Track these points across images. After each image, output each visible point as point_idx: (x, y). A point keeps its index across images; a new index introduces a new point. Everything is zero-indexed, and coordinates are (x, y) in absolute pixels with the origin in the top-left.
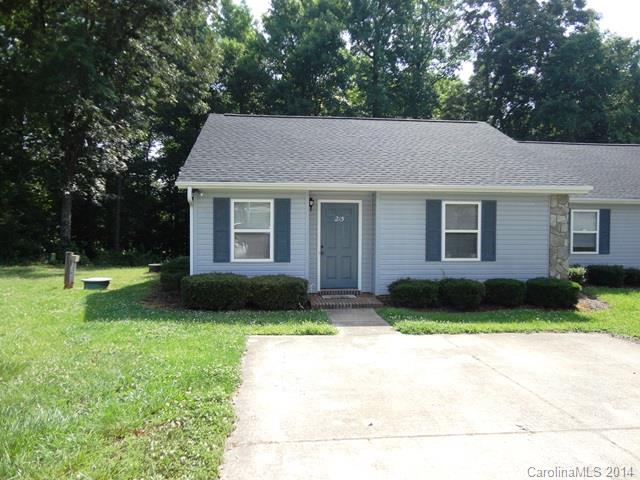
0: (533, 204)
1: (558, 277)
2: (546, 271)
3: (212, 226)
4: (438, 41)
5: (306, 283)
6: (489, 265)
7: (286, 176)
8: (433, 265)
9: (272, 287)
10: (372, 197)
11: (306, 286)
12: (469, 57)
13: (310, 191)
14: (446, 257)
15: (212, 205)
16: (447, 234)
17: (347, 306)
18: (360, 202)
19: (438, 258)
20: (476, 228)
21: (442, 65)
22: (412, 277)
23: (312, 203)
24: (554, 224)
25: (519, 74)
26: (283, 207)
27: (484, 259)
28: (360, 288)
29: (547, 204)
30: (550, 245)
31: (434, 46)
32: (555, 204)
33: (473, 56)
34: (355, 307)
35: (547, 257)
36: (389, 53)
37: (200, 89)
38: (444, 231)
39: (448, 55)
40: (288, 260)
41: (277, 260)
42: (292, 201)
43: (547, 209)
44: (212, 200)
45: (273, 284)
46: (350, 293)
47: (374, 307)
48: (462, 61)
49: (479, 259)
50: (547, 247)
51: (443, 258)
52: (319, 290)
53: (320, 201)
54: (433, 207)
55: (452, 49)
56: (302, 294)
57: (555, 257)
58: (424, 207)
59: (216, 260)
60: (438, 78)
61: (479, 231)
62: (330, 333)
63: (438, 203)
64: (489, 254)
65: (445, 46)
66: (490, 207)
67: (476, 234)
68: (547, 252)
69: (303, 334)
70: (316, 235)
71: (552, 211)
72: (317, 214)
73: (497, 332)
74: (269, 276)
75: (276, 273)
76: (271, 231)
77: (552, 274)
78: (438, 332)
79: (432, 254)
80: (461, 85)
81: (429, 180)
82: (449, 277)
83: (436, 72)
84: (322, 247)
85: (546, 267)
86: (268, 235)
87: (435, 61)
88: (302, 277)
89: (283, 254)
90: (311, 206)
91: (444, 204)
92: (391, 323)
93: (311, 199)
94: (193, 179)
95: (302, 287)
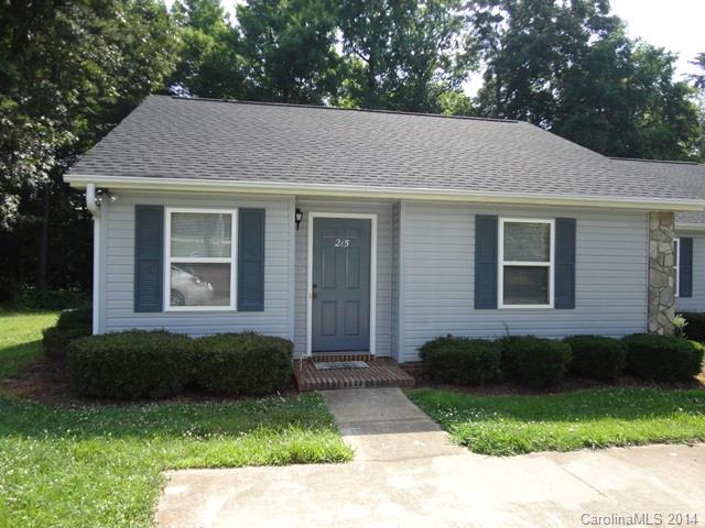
0: (626, 225)
1: (661, 332)
2: (643, 324)
3: (132, 252)
4: (443, 47)
5: (289, 345)
6: (565, 314)
7: (258, 172)
8: (485, 315)
9: (231, 357)
10: (393, 209)
11: (290, 353)
12: (477, 67)
13: (298, 197)
14: (505, 303)
15: (132, 217)
16: (505, 267)
17: (358, 385)
18: (374, 218)
19: (494, 305)
20: (548, 260)
21: (448, 75)
22: (455, 334)
23: (299, 216)
24: (655, 256)
25: (534, 89)
26: (253, 222)
27: (558, 306)
28: (373, 351)
29: (644, 225)
30: (650, 285)
31: (440, 52)
32: (655, 225)
33: (483, 66)
34: (369, 385)
35: (644, 303)
36: (388, 57)
37: (149, 78)
38: (502, 263)
39: (454, 64)
40: (260, 308)
41: (241, 307)
42: (267, 213)
43: (644, 232)
44: (132, 209)
45: (233, 351)
46: (358, 358)
47: (402, 385)
48: (470, 72)
49: (551, 305)
50: (644, 289)
51: (501, 304)
52: (309, 354)
53: (312, 215)
54: (485, 226)
55: (459, 57)
56: (282, 367)
57: (656, 303)
58: (473, 226)
59: (138, 308)
60: (443, 90)
61: (551, 264)
62: (339, 459)
63: (493, 221)
64: (566, 299)
65: (451, 53)
66: (567, 228)
67: (547, 268)
68: (644, 295)
69: (284, 462)
70: (306, 267)
71: (652, 236)
72: (306, 236)
73: (637, 443)
74: (227, 335)
75: (238, 329)
76: (233, 260)
77: (653, 328)
78: (538, 447)
79: (484, 299)
80: (469, 99)
81: (481, 184)
82: (513, 333)
83: (440, 83)
84: (314, 286)
85: (644, 317)
86: (228, 266)
87: (440, 70)
88: (284, 336)
89: (252, 297)
90: (297, 222)
91: (501, 221)
92: (444, 425)
93: (298, 211)
94: (98, 171)
95: (282, 356)
